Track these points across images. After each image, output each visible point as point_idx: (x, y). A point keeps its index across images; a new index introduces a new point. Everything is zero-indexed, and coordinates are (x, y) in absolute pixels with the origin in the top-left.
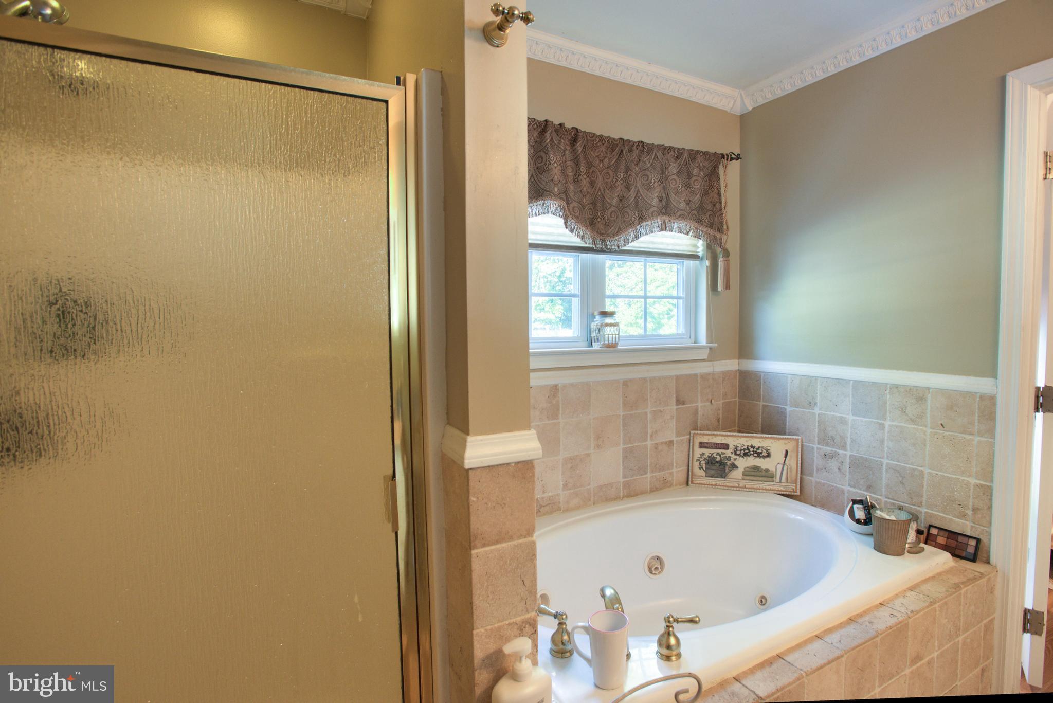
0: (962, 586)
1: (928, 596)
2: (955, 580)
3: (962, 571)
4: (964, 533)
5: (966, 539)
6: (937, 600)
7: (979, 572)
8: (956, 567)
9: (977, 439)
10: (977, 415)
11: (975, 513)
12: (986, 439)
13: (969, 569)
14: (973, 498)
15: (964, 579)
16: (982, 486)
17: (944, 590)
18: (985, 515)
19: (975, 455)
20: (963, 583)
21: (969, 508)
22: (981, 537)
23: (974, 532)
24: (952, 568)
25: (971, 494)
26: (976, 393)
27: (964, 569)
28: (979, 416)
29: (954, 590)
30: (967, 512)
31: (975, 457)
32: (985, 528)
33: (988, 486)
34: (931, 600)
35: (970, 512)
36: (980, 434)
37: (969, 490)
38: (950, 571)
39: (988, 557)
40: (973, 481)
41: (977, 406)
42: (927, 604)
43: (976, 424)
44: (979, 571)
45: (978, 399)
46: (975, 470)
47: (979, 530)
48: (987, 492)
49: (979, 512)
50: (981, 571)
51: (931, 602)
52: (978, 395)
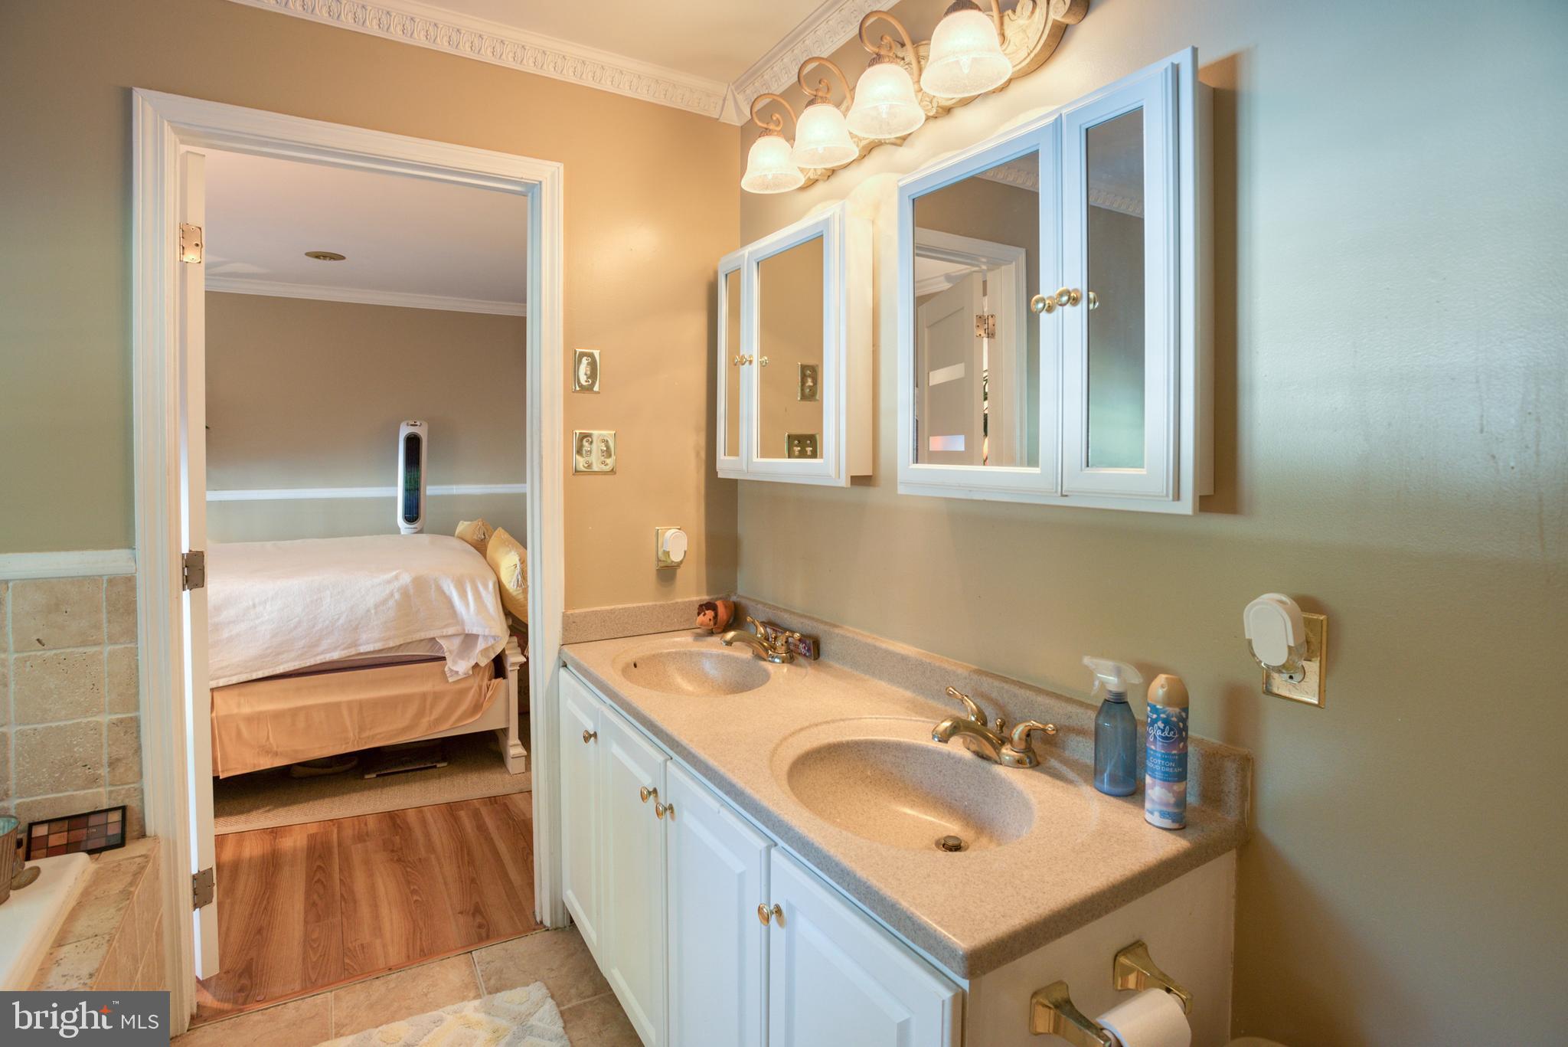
0: (132, 889)
1: (96, 936)
2: (116, 887)
3: (116, 869)
4: (97, 810)
5: (103, 816)
6: (113, 931)
7: (140, 856)
8: (100, 868)
9: (108, 649)
10: (104, 611)
11: (113, 769)
12: (123, 646)
13: (123, 860)
14: (109, 745)
15: (128, 879)
16: (121, 721)
17: (112, 911)
18: (130, 765)
19: (106, 675)
20: (131, 884)
21: (102, 766)
22: (127, 802)
23: (114, 800)
24: (96, 872)
25: (104, 741)
26: (101, 576)
27: (115, 864)
28: (109, 612)
29: (128, 902)
30: (99, 772)
31: (107, 679)
32: (132, 786)
33: (131, 718)
34: (107, 937)
35: (104, 771)
36: (112, 640)
37: (101, 735)
38: (97, 880)
39: (143, 827)
40: (105, 719)
41: (104, 596)
42: (105, 948)
43: (105, 625)
44: (138, 855)
45: (105, 585)
46: (107, 699)
47: (123, 792)
48: (131, 728)
49: (119, 764)
50: (143, 853)
51: (109, 941)
52: (105, 578)
